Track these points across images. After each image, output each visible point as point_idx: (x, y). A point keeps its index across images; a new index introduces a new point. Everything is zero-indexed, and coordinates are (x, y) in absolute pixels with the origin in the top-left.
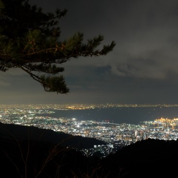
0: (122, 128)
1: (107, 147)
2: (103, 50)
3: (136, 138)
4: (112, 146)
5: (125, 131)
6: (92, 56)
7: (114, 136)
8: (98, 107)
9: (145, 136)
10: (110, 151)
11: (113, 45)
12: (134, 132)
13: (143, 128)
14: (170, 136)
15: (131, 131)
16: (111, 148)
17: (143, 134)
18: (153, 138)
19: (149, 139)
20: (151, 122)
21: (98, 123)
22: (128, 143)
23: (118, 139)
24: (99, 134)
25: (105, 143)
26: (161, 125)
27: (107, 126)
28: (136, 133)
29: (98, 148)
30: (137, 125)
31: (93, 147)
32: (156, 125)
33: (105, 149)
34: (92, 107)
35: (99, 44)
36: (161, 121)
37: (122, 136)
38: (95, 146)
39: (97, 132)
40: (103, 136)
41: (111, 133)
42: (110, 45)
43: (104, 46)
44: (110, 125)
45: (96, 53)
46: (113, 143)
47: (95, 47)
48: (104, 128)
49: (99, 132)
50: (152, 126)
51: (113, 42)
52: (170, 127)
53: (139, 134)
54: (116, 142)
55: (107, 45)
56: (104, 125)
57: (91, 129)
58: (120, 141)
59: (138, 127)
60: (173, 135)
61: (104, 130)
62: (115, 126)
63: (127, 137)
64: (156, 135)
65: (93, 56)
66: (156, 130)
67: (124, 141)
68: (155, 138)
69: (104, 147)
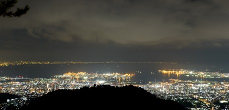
0: (36, 82)
1: (20, 100)
2: (16, 12)
3: (47, 90)
4: (25, 99)
5: (38, 84)
6: (4, 16)
7: (28, 90)
8: (12, 64)
9: (55, 87)
10: (23, 103)
11: (27, 9)
12: (46, 85)
13: (54, 81)
14: (75, 86)
15: (44, 84)
16: (24, 101)
17: (54, 86)
18: (62, 88)
19: (59, 89)
20: (61, 76)
21: (12, 79)
22: (41, 94)
23: (31, 92)
24: (12, 88)
25: (18, 97)
26: (68, 78)
27: (20, 81)
28: (48, 85)
29: (11, 102)
30: (48, 79)
31: (6, 101)
32: (65, 78)
33: (18, 102)
34: (6, 64)
35: (12, 6)
36: (69, 75)
37: (36, 89)
38: (8, 100)
39: (10, 87)
40: (17, 91)
41: (25, 87)
42: (24, 8)
43: (18, 8)
44: (23, 80)
45: (10, 14)
46: (27, 96)
47: (9, 8)
48: (18, 83)
49: (13, 87)
50: (61, 79)
51: (27, 6)
52: (75, 79)
53: (50, 87)
54: (29, 94)
55: (20, 8)
56: (17, 81)
57: (4, 85)
58: (33, 93)
59: (50, 81)
60: (77, 85)
61: (18, 85)
62: (29, 81)
63: (40, 90)
64: (64, 86)
65: (6, 16)
66: (65, 82)
67: (36, 93)
68: (64, 88)
69: (17, 100)
